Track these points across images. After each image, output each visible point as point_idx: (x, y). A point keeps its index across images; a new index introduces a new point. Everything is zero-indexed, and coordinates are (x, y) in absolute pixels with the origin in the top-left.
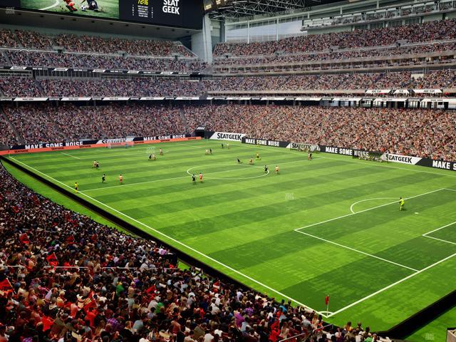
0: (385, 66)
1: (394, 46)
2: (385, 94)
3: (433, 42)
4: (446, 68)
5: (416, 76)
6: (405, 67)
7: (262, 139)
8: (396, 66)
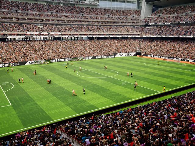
0: (20, 21)
1: (12, 11)
2: (36, 34)
3: (34, 13)
4: (47, 24)
5: (41, 27)
6: (30, 22)
7: (3, 64)
8: (25, 21)
